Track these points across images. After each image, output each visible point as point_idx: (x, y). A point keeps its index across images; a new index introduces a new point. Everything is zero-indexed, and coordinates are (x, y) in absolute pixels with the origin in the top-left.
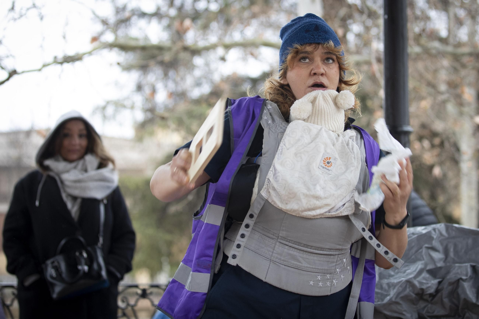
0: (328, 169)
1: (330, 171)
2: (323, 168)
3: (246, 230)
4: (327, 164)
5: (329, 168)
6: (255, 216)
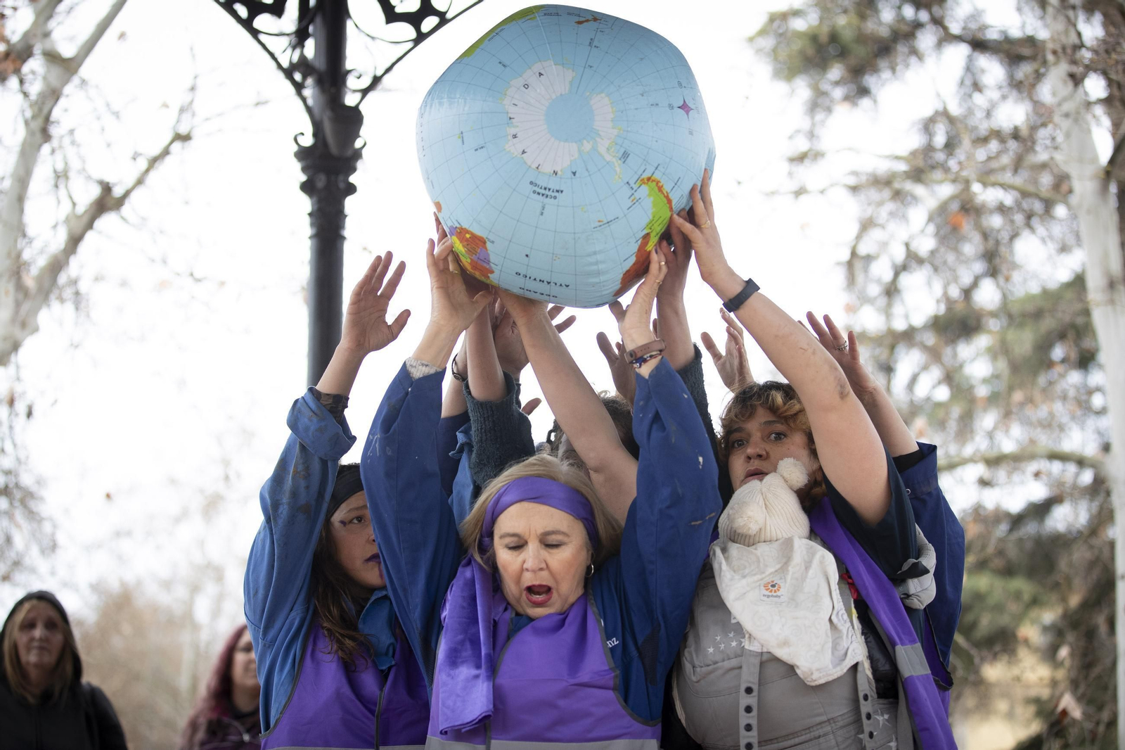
0: (776, 596)
1: (782, 597)
2: (768, 596)
3: (749, 717)
4: (771, 588)
5: (778, 593)
6: (755, 688)
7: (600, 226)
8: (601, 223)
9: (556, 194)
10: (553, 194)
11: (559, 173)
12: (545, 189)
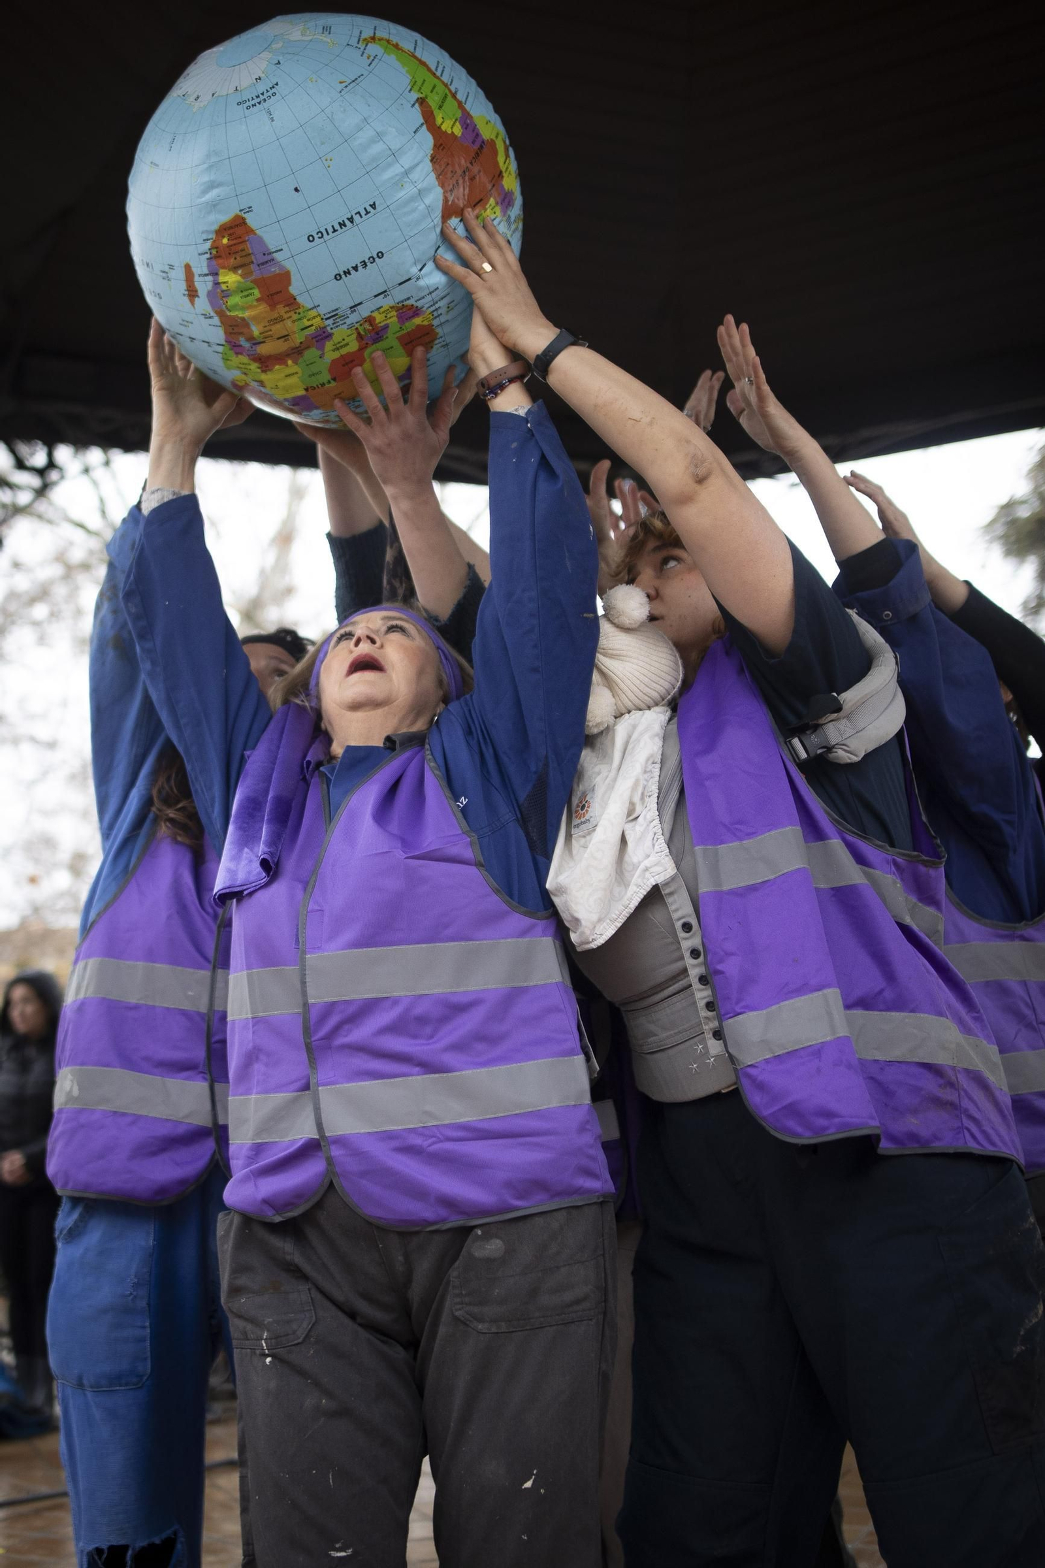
0: (585, 822)
1: (591, 819)
2: (578, 826)
4: (581, 812)
5: (587, 816)
7: (346, 87)
8: (344, 84)
9: (274, 90)
10: (270, 94)
11: (262, 76)
12: (258, 97)
